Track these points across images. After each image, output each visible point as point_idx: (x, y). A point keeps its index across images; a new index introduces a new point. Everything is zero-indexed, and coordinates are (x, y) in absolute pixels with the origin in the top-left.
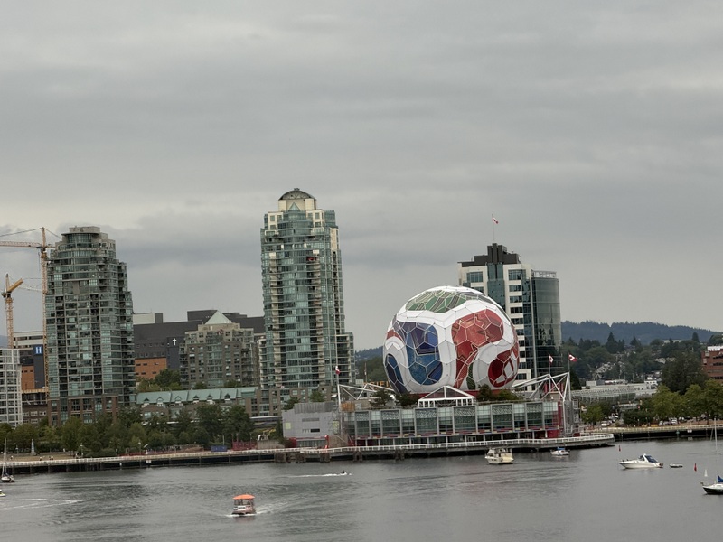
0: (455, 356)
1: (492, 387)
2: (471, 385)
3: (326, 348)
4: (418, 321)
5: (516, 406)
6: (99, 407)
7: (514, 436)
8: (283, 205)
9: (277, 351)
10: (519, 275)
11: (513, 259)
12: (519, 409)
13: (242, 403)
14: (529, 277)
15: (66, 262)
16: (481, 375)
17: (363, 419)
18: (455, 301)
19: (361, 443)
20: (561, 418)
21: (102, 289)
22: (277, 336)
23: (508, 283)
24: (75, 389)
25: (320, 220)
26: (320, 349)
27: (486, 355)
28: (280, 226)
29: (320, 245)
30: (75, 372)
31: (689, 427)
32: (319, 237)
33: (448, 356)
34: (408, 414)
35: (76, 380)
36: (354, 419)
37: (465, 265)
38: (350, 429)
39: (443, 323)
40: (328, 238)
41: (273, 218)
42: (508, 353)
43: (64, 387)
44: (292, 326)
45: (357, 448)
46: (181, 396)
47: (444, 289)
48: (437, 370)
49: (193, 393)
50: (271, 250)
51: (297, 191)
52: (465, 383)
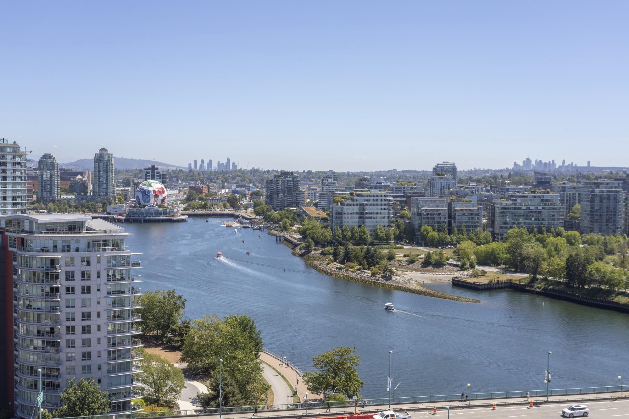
0: (154, 198)
1: (162, 205)
2: (157, 204)
4: (145, 188)
7: (167, 216)
8: (100, 151)
9: (98, 187)
10: (158, 173)
12: (168, 210)
14: (161, 173)
20: (177, 212)
22: (97, 184)
23: (156, 175)
24: (45, 194)
25: (110, 156)
27: (161, 197)
28: (99, 157)
30: (46, 190)
32: (109, 160)
33: (152, 197)
34: (143, 211)
35: (45, 192)
39: (151, 190)
40: (111, 161)
41: (97, 155)
42: (166, 197)
43: (42, 193)
44: (102, 181)
48: (149, 200)
52: (155, 203)
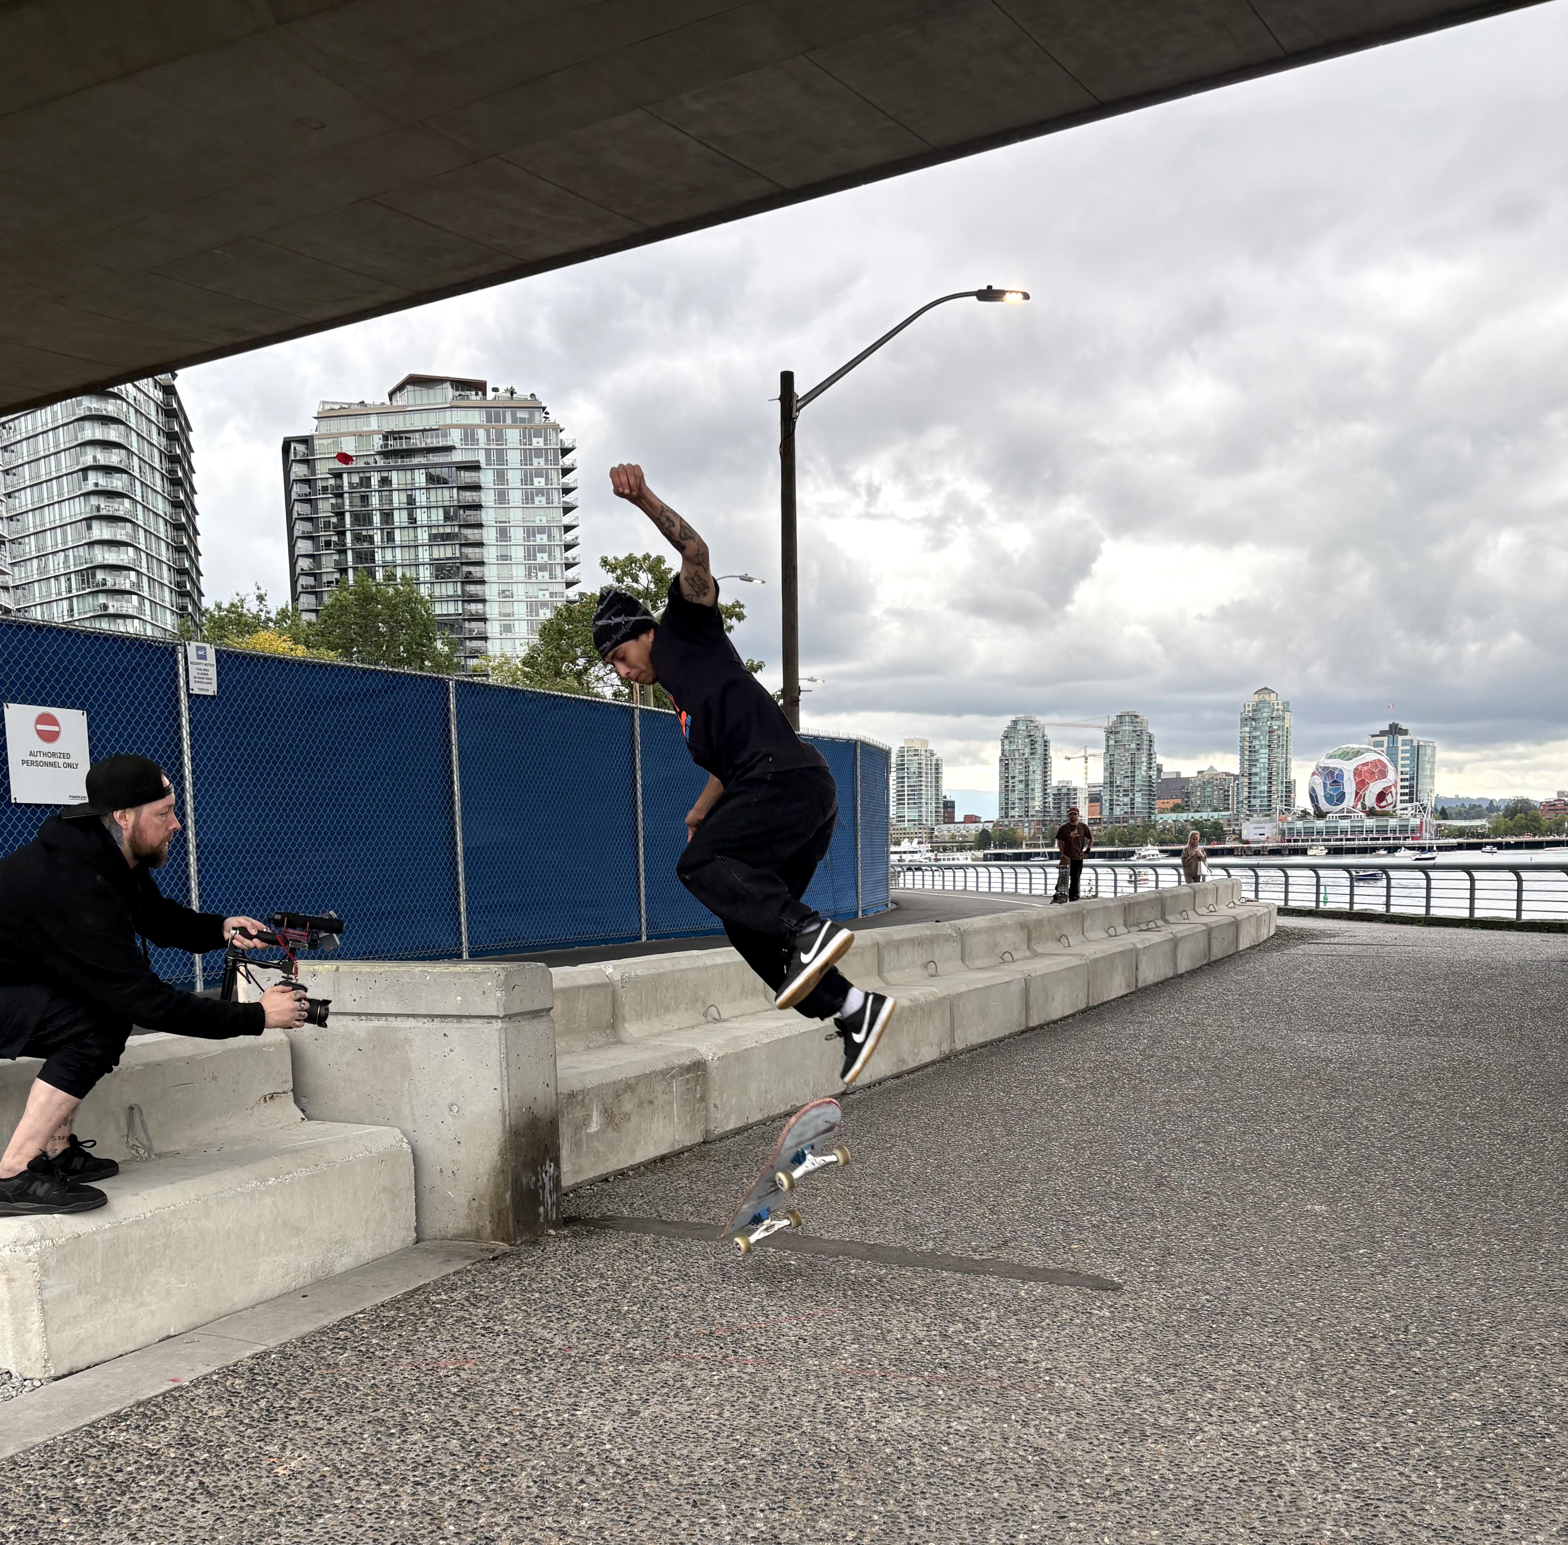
0: (1354, 788)
1: (1378, 809)
2: (1364, 806)
3: (1278, 788)
4: (1332, 766)
5: (1391, 820)
6: (1131, 822)
7: (1389, 839)
8: (1256, 698)
9: (1246, 789)
10: (1407, 743)
11: (1405, 732)
12: (1393, 822)
13: (1221, 821)
14: (1415, 744)
15: (1117, 733)
16: (1370, 801)
17: (1291, 826)
18: (1358, 753)
19: (1289, 841)
20: (1421, 829)
21: (1138, 749)
22: (1246, 780)
23: (1401, 748)
24: (1118, 811)
25: (1281, 707)
26: (1274, 788)
27: (1375, 788)
28: (1254, 711)
29: (1278, 723)
31: (1512, 840)
32: (1278, 718)
33: (1349, 787)
34: (1320, 824)
36: (1286, 826)
37: (1373, 736)
38: (1283, 833)
39: (1348, 768)
40: (1284, 718)
41: (1249, 705)
42: (1390, 787)
43: (1111, 809)
44: (1256, 774)
45: (1286, 844)
46: (1183, 816)
47: (1351, 746)
48: (1341, 797)
49: (1191, 815)
50: (1246, 726)
51: (1266, 688)
52: (1359, 806)
